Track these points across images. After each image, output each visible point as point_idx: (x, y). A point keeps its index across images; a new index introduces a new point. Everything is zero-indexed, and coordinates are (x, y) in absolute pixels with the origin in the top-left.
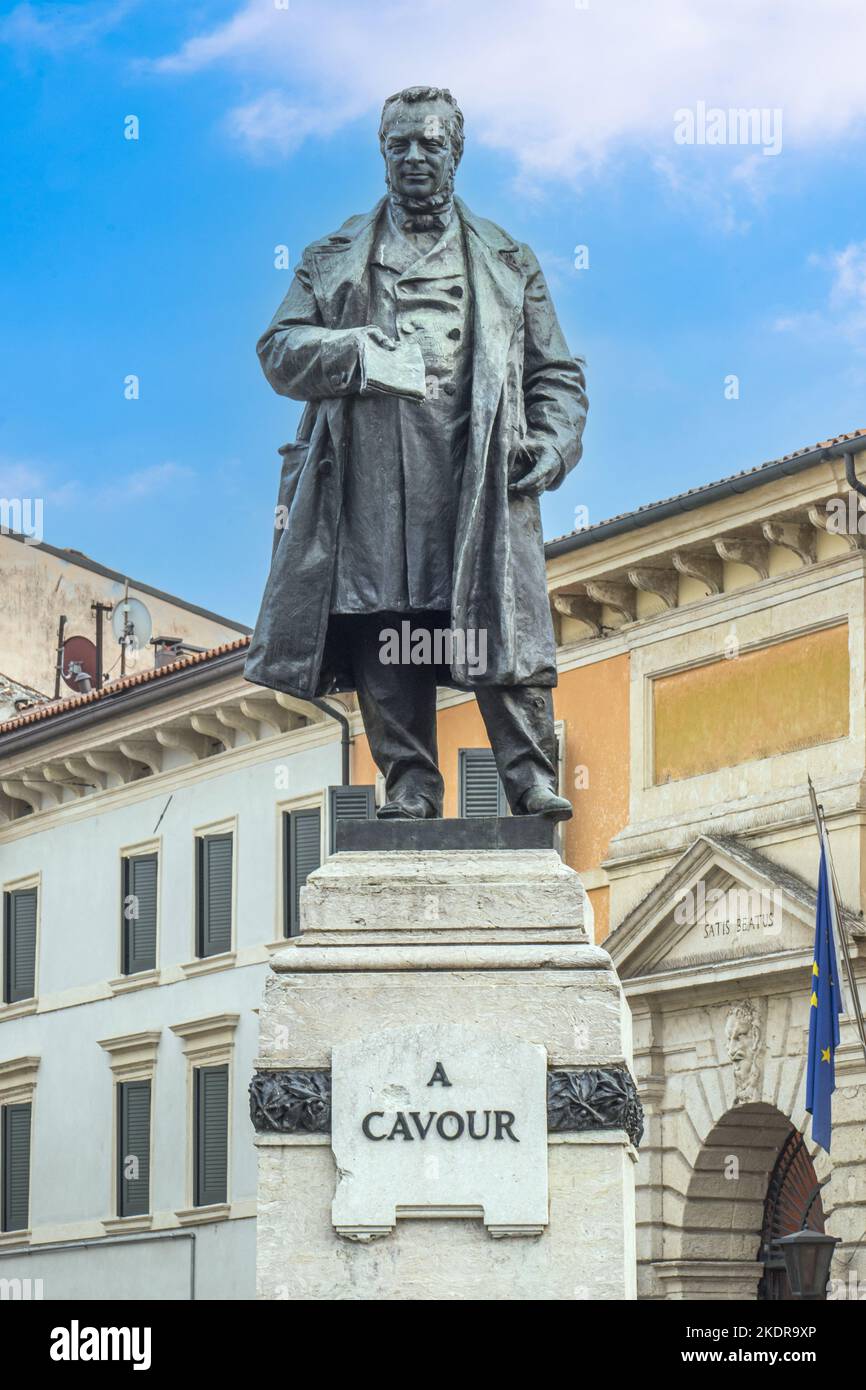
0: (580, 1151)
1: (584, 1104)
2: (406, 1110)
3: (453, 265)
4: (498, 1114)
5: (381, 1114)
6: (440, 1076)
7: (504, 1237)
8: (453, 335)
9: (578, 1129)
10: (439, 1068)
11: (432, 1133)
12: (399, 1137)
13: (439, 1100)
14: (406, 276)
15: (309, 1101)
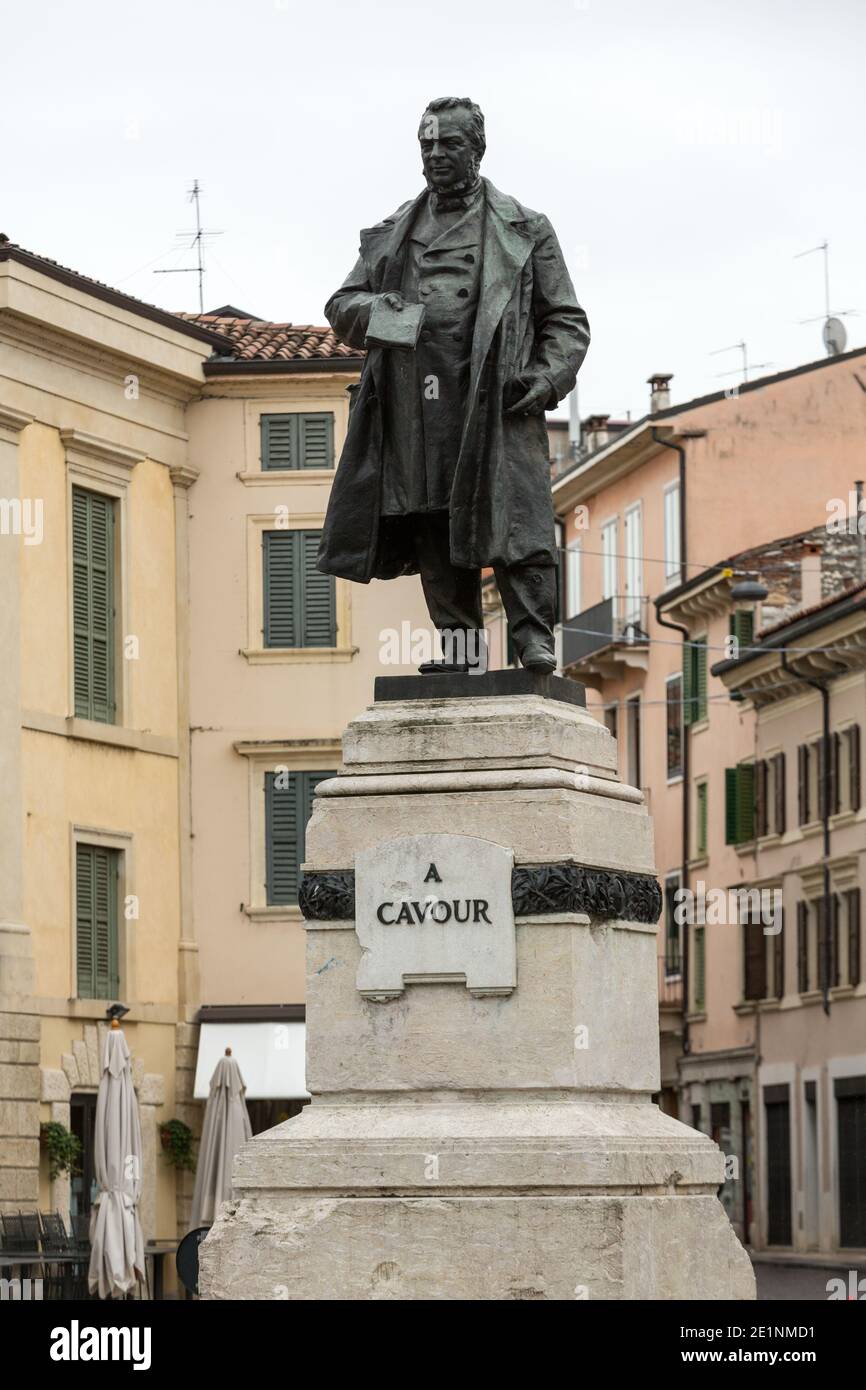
0: (540, 929)
1: (539, 893)
2: (408, 900)
3: (472, 237)
4: (476, 902)
5: (391, 904)
6: (433, 874)
7: (483, 996)
8: (462, 293)
9: (539, 911)
10: (433, 868)
11: (428, 918)
12: (404, 922)
13: (431, 895)
14: (431, 248)
15: (338, 895)
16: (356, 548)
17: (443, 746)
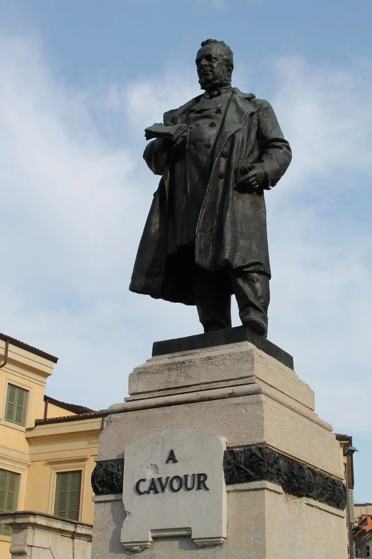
1: (242, 466)
3: (222, 104)
4: (199, 475)
5: (144, 480)
6: (172, 458)
7: (203, 546)
8: (212, 125)
9: (242, 481)
10: (172, 453)
11: (167, 489)
12: (152, 492)
13: (172, 470)
14: (197, 110)
17: (188, 377)
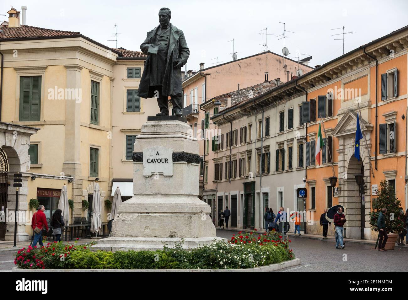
0: (178, 164)
1: (178, 158)
2: (153, 158)
3: (168, 34)
4: (166, 159)
5: (149, 159)
6: (158, 154)
7: (166, 177)
8: (166, 44)
9: (177, 161)
10: (158, 152)
11: (157, 162)
12: (152, 162)
13: (158, 157)
14: (160, 36)
15: (140, 157)
16: (144, 92)
17: (160, 130)
